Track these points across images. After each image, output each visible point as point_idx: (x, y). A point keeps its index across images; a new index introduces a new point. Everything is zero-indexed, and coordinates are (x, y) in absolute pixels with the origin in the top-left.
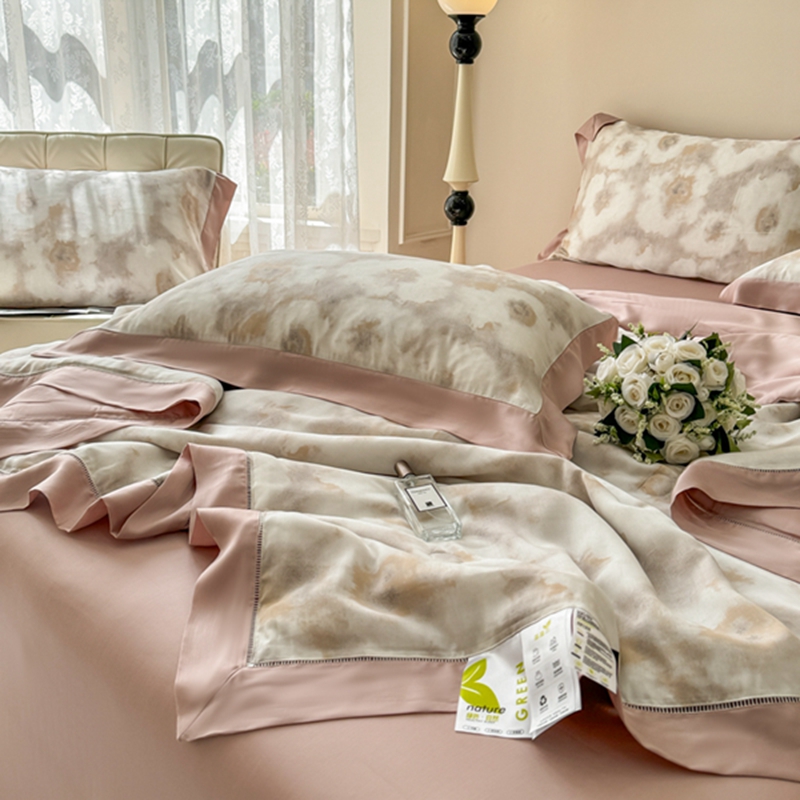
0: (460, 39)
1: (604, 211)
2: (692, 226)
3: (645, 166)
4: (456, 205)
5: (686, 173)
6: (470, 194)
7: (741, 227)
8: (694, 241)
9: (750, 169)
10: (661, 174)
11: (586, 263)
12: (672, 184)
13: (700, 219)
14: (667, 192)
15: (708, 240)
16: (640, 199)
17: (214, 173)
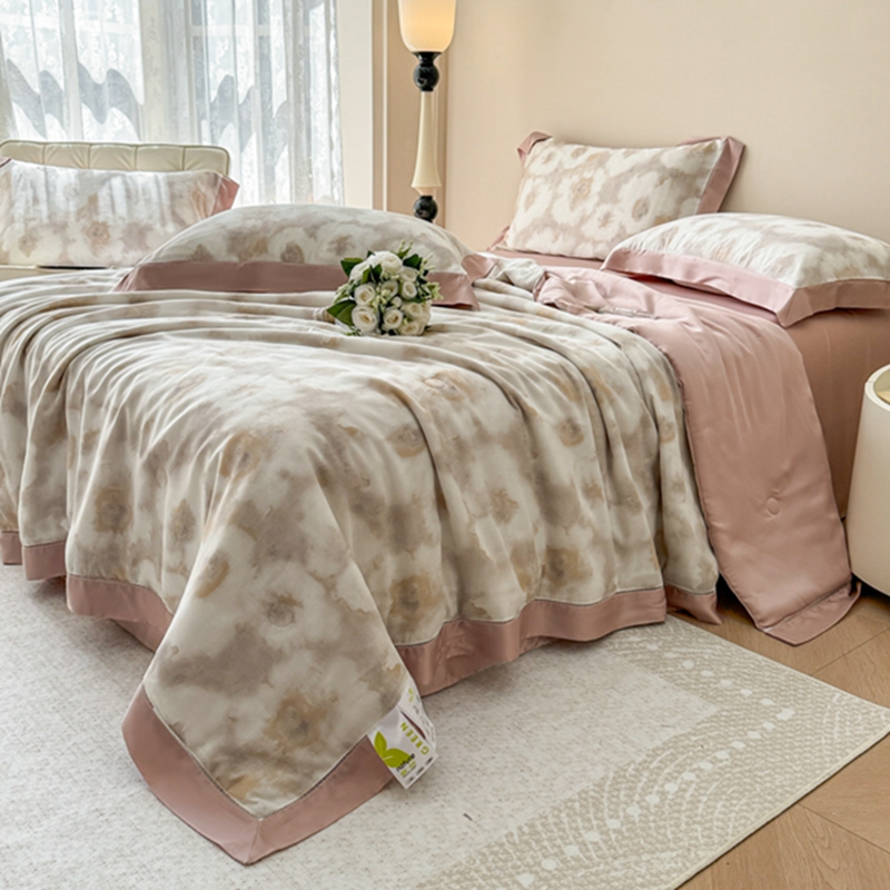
0: (420, 70)
1: (531, 208)
2: (590, 216)
3: (561, 171)
4: (422, 207)
5: (587, 175)
6: (434, 198)
7: (622, 215)
8: (591, 229)
9: (632, 170)
10: (571, 177)
11: (520, 251)
12: (577, 184)
13: (594, 211)
14: (574, 191)
15: (600, 227)
16: (555, 197)
17: (221, 176)
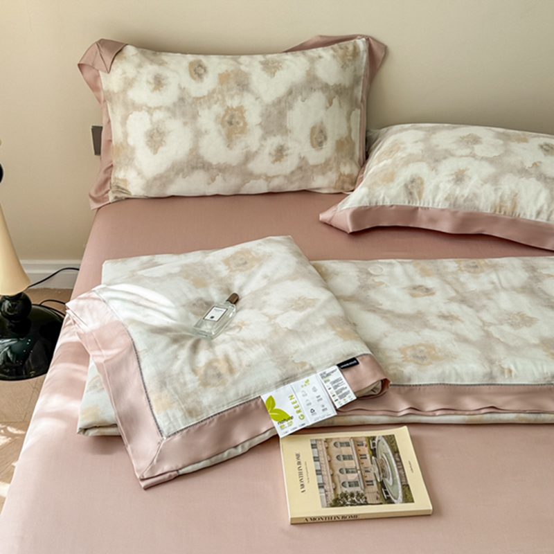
1: (161, 149)
2: (256, 153)
8: (261, 165)
12: (224, 116)
13: (262, 145)
14: (222, 124)
15: (274, 162)
